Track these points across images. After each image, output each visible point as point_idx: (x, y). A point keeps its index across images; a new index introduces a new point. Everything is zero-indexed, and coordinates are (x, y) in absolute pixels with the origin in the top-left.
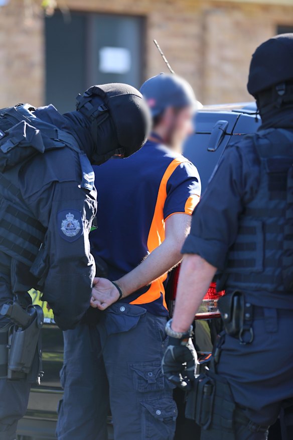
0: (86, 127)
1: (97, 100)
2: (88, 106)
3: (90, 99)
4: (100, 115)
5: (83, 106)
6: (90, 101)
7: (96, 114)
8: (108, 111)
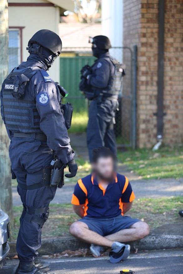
0: (38, 58)
1: (34, 45)
2: (33, 49)
3: (31, 47)
4: (39, 49)
5: (31, 51)
6: (32, 48)
7: (38, 51)
8: (41, 46)
